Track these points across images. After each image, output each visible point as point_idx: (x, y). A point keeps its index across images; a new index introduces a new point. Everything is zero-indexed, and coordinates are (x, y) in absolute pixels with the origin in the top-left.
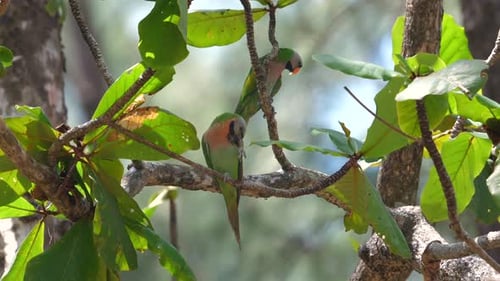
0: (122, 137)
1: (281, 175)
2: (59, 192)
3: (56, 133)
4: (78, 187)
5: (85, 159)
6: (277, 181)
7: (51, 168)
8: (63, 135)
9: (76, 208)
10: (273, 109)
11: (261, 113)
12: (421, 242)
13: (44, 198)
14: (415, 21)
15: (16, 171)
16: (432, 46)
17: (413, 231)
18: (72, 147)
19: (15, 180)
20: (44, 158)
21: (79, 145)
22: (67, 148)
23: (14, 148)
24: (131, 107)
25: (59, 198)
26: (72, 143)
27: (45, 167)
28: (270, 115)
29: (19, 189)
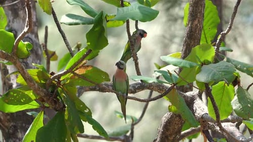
0: (76, 77)
1: (140, 84)
2: (50, 100)
3: (50, 75)
4: (58, 97)
5: (61, 86)
6: (138, 87)
7: (47, 90)
8: (52, 77)
9: (57, 105)
10: (137, 57)
11: (132, 59)
12: (197, 108)
13: (43, 101)
14: (193, 9)
15: (32, 91)
16: (200, 20)
17: (194, 103)
18: (56, 82)
19: (32, 94)
20: (44, 86)
21: (59, 80)
22: (54, 82)
23: (32, 84)
24: (81, 65)
25: (50, 102)
26: (56, 80)
27: (45, 90)
28: (136, 60)
29: (33, 97)
